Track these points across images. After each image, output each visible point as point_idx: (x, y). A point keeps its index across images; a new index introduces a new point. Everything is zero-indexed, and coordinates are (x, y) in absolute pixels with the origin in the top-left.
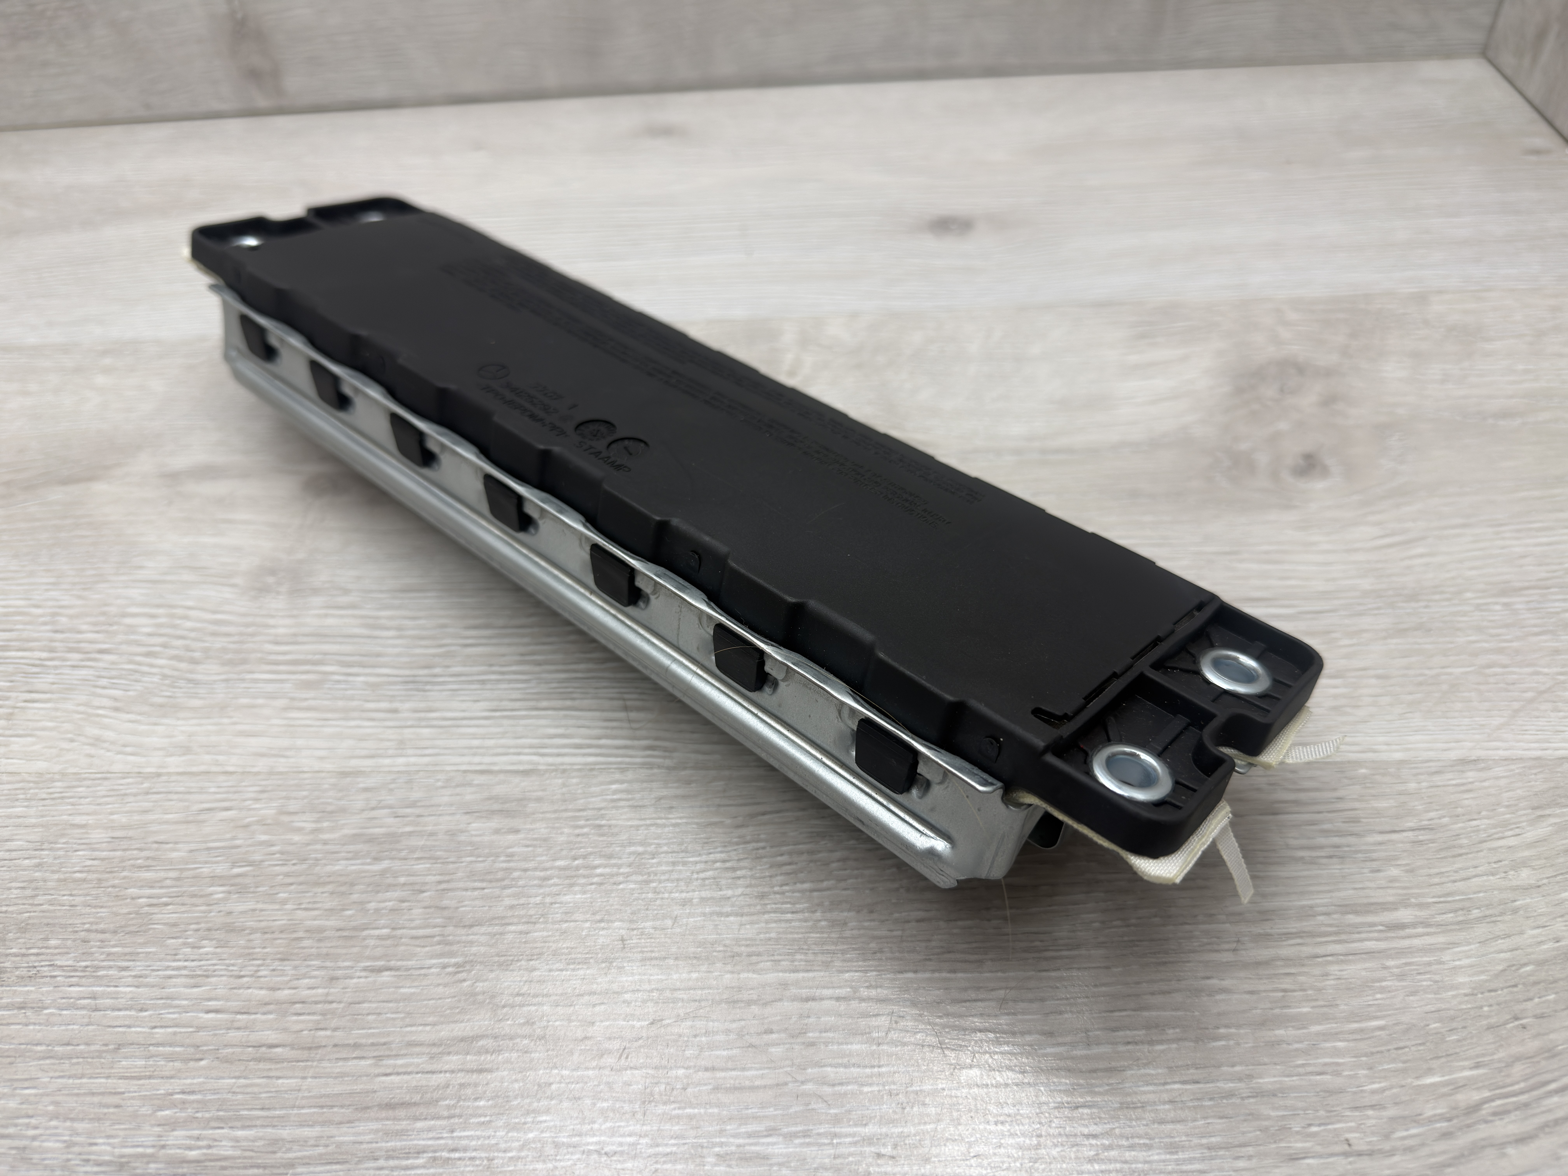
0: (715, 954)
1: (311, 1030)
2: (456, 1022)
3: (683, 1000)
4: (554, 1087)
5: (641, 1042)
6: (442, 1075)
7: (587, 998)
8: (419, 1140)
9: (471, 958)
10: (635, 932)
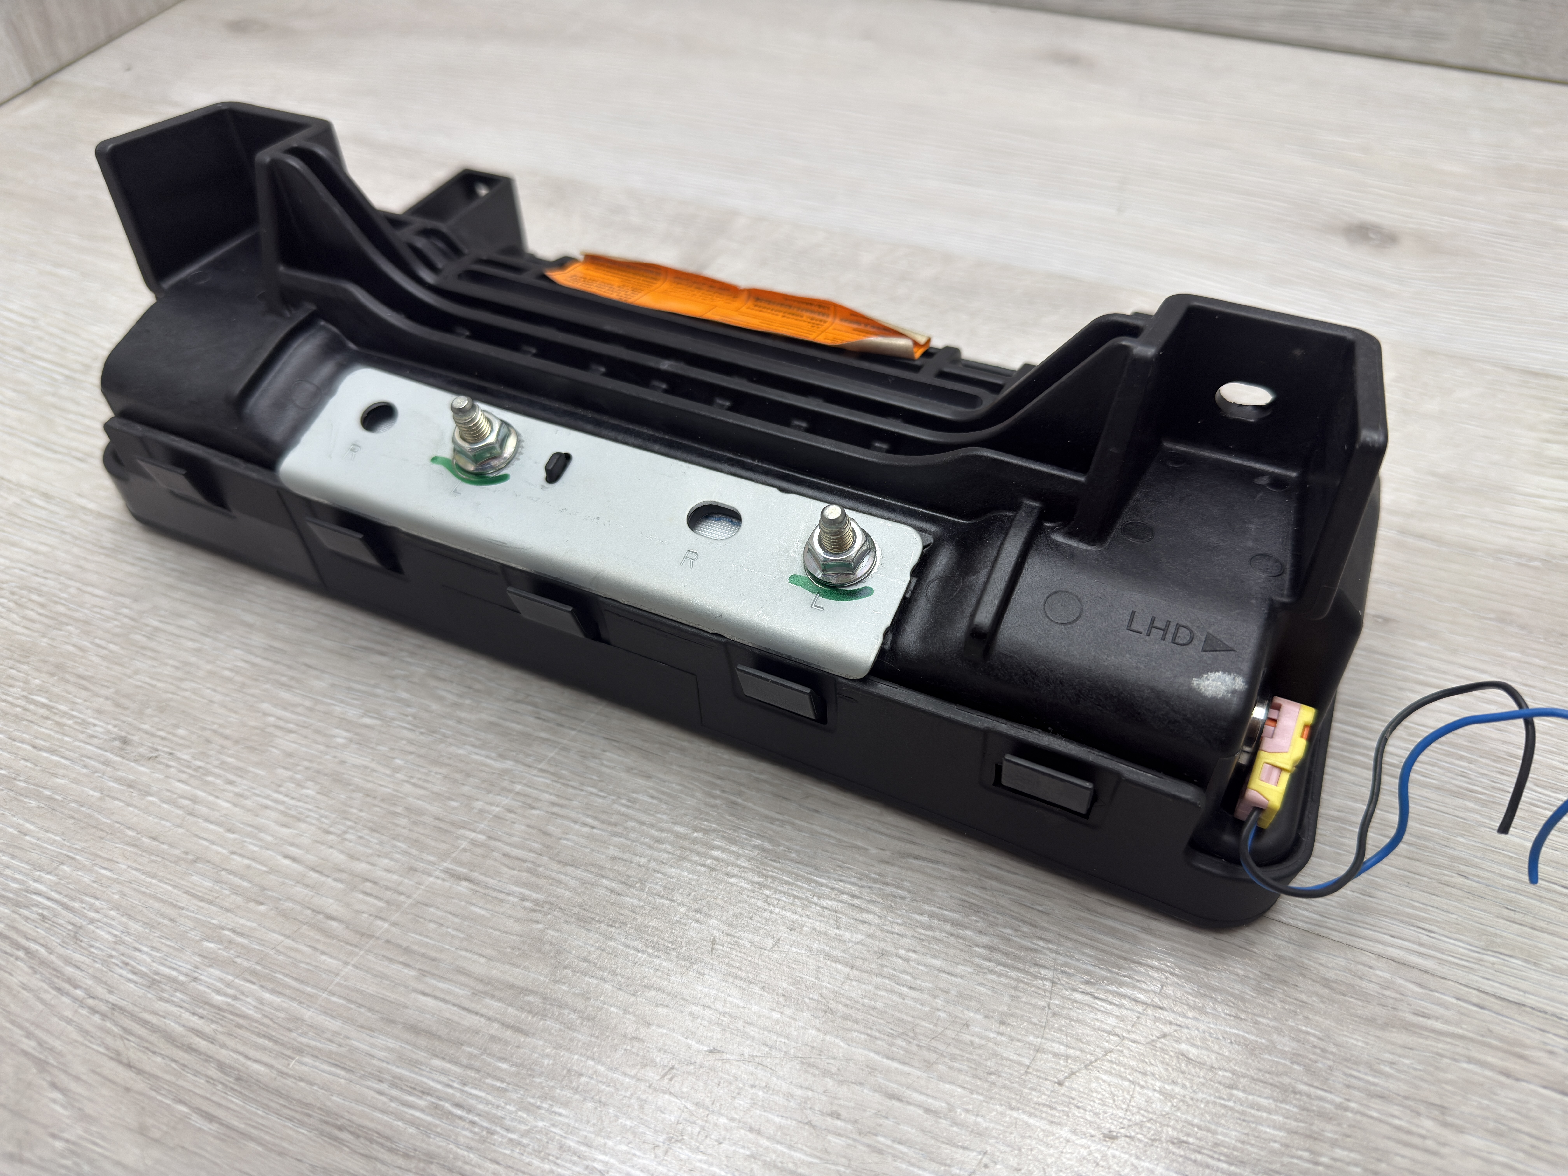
0: (807, 1000)
1: (371, 915)
2: (512, 965)
3: (753, 1039)
4: (583, 1079)
5: (692, 1067)
6: (477, 1018)
7: (653, 993)
8: (429, 1078)
9: (554, 899)
10: (729, 939)
